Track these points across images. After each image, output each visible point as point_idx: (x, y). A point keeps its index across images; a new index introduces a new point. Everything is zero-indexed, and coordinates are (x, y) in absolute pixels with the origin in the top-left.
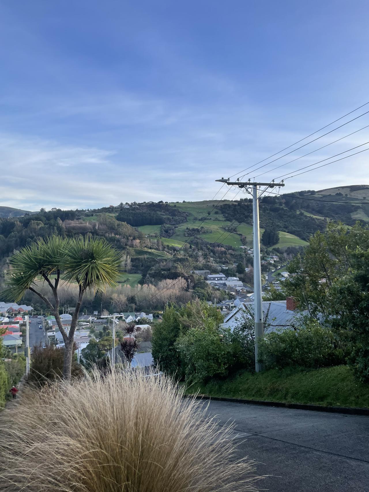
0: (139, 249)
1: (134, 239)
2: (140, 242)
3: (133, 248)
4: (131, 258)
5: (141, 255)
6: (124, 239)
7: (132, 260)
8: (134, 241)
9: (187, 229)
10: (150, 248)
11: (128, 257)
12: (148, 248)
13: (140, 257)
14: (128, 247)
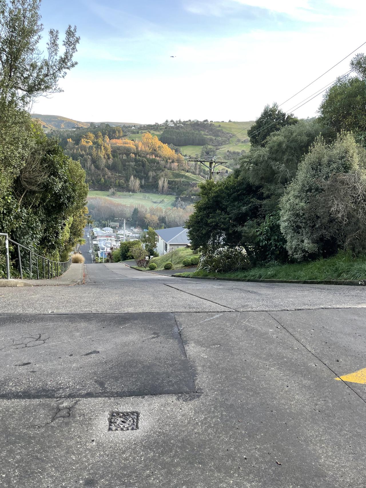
0: (177, 172)
1: (173, 162)
2: (178, 165)
3: (171, 171)
4: (168, 180)
5: (177, 178)
6: (164, 161)
7: (169, 183)
8: (172, 164)
9: (228, 151)
10: (188, 172)
11: (166, 179)
12: (186, 171)
13: (176, 179)
14: (166, 170)
